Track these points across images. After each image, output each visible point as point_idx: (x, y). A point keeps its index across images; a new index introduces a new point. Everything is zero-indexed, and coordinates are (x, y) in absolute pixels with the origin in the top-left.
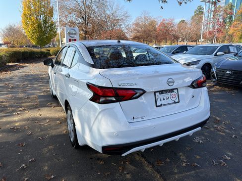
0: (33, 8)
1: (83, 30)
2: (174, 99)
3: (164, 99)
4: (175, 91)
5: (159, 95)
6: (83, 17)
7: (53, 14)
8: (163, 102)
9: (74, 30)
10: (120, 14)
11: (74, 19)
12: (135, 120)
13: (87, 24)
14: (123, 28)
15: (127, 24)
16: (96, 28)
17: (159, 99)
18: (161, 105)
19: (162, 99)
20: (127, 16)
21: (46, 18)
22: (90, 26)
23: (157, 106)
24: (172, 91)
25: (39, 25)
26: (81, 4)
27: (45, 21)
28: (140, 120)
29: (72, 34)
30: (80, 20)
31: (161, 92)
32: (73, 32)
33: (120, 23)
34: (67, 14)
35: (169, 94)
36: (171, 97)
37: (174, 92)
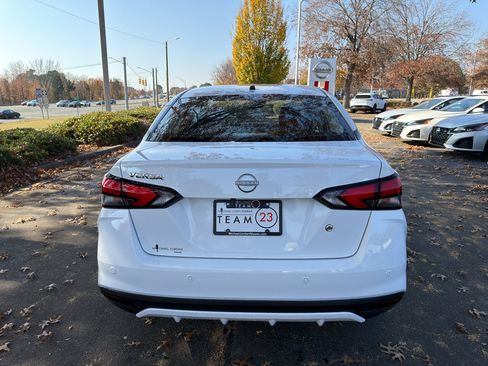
0: (252, 27)
1: (348, 63)
2: (266, 224)
3: (237, 220)
4: (272, 205)
5: (225, 208)
6: (349, 36)
7: (284, 36)
8: (234, 227)
9: (326, 63)
10: (444, 21)
11: (332, 42)
12: (160, 252)
13: (358, 50)
14: (450, 52)
15: (460, 42)
16: (375, 56)
17: (223, 219)
18: (227, 233)
19: (232, 219)
20: (462, 24)
21: (272, 43)
22: (362, 54)
23: (216, 233)
24: (263, 204)
25: (259, 58)
26: (350, 10)
27: (270, 49)
28: (172, 253)
29: (322, 71)
30: (345, 43)
31: (232, 203)
32: (325, 67)
33: (442, 41)
34: (319, 31)
35: (255, 210)
36: (259, 218)
37: (268, 207)
